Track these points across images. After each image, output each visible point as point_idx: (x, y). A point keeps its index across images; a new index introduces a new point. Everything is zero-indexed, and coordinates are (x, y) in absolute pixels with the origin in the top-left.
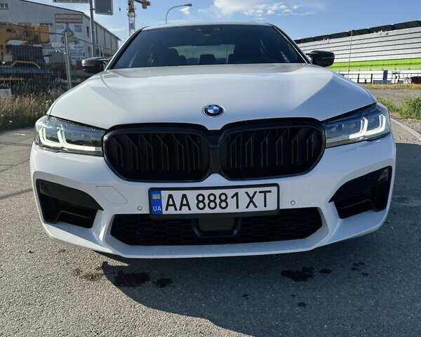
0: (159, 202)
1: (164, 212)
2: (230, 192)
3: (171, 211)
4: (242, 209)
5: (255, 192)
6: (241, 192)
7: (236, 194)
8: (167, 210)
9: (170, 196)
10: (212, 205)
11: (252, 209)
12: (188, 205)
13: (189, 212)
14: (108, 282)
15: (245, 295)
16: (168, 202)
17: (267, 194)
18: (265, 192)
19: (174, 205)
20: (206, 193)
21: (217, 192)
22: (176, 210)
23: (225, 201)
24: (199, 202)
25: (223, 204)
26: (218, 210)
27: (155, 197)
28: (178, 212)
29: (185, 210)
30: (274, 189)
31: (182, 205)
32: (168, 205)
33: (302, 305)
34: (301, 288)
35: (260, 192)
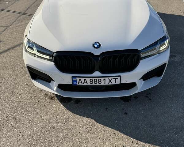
0: (76, 81)
1: (78, 84)
2: (102, 79)
3: (80, 84)
4: (107, 84)
5: (112, 79)
6: (107, 79)
7: (105, 79)
8: (79, 83)
9: (80, 79)
10: (96, 82)
11: (110, 84)
12: (86, 82)
13: (87, 84)
14: (58, 101)
15: (106, 109)
16: (79, 81)
17: (116, 79)
18: (115, 79)
19: (81, 82)
20: (93, 79)
21: (98, 79)
22: (82, 83)
23: (100, 81)
24: (91, 81)
25: (100, 82)
26: (98, 84)
27: (74, 79)
28: (83, 84)
29: (85, 84)
30: (119, 78)
31: (84, 82)
32: (79, 82)
33: (126, 113)
34: (126, 105)
35: (114, 79)
